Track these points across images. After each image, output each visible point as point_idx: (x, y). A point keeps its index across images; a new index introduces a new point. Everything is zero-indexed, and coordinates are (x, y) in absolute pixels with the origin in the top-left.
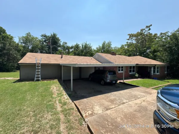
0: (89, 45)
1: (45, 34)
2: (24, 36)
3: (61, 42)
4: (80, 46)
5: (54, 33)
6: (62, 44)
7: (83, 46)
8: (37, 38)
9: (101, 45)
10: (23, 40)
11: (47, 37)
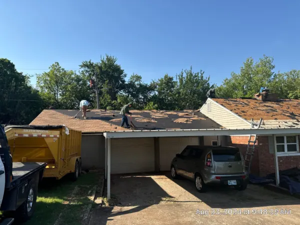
0: (200, 75)
1: (90, 62)
2: (48, 71)
3: (125, 76)
4: (174, 80)
5: (108, 57)
6: (127, 80)
7: (181, 80)
8: (72, 74)
9: (238, 73)
10: (45, 81)
11: (94, 67)
